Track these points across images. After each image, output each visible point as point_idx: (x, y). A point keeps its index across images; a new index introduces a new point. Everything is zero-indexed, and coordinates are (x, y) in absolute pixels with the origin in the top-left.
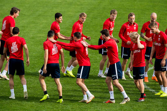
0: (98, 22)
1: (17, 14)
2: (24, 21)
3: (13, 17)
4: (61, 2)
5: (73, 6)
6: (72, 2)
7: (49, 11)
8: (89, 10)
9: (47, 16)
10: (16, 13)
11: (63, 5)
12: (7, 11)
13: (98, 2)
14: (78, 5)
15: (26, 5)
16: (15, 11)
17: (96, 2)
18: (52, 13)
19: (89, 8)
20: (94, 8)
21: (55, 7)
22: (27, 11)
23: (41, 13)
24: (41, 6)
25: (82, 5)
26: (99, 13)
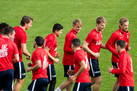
0: (131, 30)
1: (30, 25)
2: (35, 30)
3: (24, 28)
4: (82, 5)
5: (99, 10)
6: (97, 4)
7: (67, 17)
8: (119, 14)
9: (65, 23)
10: (28, 23)
11: (85, 8)
12: (13, 17)
13: (131, 3)
14: (104, 8)
15: (38, 9)
16: (26, 20)
17: (128, 4)
18: (71, 19)
19: (119, 12)
20: (126, 11)
21: (74, 11)
22: (38, 17)
23: (56, 19)
24: (56, 11)
25: (109, 8)
26: (132, 18)
